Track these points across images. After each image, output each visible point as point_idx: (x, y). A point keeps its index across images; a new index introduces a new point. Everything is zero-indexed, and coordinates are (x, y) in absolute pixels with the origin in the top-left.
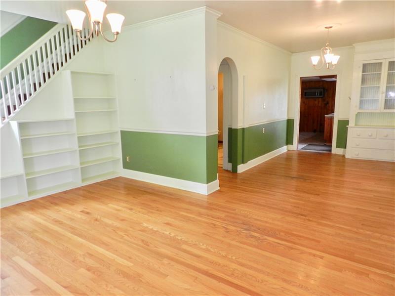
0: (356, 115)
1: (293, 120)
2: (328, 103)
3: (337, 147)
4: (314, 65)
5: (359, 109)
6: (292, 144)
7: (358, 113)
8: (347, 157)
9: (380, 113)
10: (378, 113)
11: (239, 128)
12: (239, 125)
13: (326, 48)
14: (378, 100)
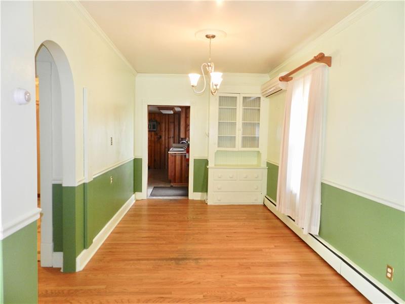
0: (215, 153)
1: (141, 160)
2: (161, 137)
3: (195, 191)
4: (193, 86)
5: (218, 147)
6: (141, 191)
7: (217, 151)
8: (210, 203)
9: (238, 151)
10: (236, 151)
11: (76, 185)
12: (77, 180)
13: (209, 64)
14: (235, 137)
